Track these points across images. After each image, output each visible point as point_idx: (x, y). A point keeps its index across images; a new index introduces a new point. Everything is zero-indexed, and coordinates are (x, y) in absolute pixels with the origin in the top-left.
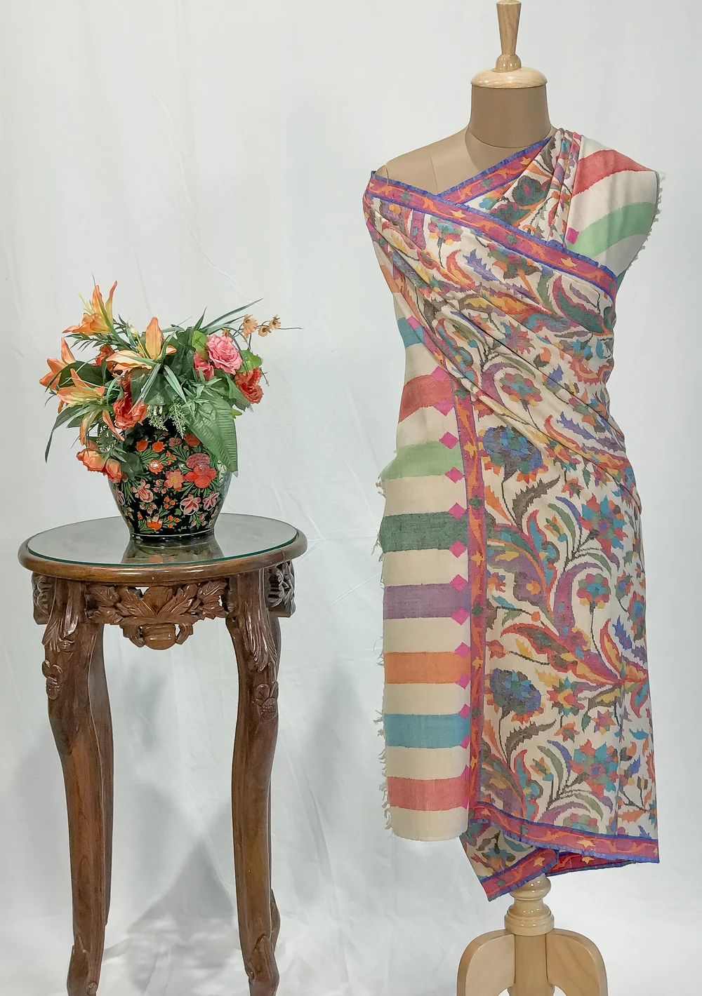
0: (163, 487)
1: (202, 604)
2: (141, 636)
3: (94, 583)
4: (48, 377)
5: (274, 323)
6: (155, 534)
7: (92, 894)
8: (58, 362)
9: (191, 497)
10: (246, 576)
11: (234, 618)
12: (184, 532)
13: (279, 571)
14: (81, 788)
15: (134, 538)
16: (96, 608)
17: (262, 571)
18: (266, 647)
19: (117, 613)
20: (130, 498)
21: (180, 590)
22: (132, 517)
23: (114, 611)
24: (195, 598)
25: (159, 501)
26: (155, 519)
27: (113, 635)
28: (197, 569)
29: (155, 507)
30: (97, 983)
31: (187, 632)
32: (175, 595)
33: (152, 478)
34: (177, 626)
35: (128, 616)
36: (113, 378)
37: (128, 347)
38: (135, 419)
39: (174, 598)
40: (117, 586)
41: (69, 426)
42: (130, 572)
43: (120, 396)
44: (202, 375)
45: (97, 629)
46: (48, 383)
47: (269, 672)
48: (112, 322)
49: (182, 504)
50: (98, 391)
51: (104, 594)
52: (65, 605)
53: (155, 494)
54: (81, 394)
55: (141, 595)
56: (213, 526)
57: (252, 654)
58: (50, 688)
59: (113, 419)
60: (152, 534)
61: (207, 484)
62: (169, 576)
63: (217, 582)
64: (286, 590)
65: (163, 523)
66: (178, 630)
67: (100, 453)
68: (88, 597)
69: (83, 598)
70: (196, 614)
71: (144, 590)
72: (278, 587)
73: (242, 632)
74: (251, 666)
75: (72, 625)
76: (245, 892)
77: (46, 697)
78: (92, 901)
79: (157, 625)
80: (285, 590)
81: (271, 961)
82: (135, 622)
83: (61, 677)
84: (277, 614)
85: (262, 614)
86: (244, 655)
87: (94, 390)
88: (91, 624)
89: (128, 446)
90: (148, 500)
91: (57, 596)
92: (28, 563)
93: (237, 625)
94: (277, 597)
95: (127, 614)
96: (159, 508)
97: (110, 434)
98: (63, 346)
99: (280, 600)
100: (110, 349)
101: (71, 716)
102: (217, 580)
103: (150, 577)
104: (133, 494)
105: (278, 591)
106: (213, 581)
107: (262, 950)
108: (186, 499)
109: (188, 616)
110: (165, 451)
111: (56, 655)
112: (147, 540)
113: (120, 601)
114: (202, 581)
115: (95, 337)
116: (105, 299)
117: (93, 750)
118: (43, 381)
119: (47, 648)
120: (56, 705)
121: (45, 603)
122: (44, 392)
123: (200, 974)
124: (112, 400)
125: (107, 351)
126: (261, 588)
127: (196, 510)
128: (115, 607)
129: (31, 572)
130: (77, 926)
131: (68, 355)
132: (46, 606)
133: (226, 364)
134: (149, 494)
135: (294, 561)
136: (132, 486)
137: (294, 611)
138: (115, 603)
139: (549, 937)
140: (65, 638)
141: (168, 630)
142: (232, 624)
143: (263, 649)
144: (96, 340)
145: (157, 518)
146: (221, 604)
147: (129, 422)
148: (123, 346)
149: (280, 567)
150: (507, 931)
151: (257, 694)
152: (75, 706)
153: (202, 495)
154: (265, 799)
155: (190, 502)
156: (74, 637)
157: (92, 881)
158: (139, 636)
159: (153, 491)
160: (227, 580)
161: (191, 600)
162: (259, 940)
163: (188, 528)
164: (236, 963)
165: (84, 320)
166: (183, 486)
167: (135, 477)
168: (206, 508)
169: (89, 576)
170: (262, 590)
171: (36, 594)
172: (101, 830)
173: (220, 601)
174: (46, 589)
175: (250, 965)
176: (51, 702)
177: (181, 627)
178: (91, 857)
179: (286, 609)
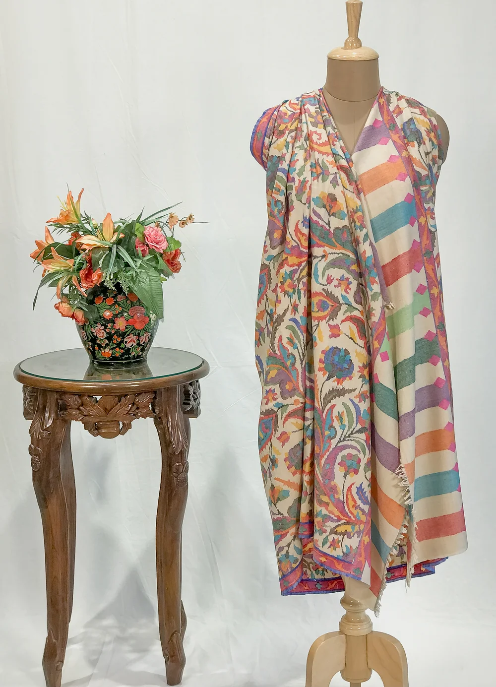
0: (113, 328)
1: (138, 408)
2: (96, 429)
3: (65, 393)
4: (36, 253)
5: (190, 219)
6: (106, 360)
7: (61, 602)
8: (43, 242)
9: (131, 336)
10: (168, 390)
11: (160, 418)
12: (126, 359)
13: (190, 386)
14: (54, 530)
15: (92, 363)
16: (66, 409)
17: (179, 386)
18: (181, 438)
19: (80, 413)
20: (90, 336)
21: (123, 399)
22: (91, 349)
23: (78, 412)
24: (133, 404)
25: (110, 338)
26: (107, 350)
27: (77, 429)
28: (135, 384)
29: (107, 342)
30: (62, 662)
31: (127, 427)
32: (120, 401)
33: (105, 322)
34: (121, 423)
35: (87, 416)
36: (80, 254)
37: (90, 233)
38: (94, 282)
39: (119, 404)
40: (80, 395)
41: (50, 286)
42: (90, 386)
43: (84, 266)
44: (140, 253)
45: (67, 424)
46: (36, 257)
47: (182, 455)
48: (79, 216)
49: (125, 340)
50: (70, 262)
51: (72, 401)
52: (45, 407)
53: (107, 333)
54: (58, 264)
55: (97, 402)
56: (146, 355)
57: (171, 442)
58: (34, 463)
59: (79, 282)
60: (104, 360)
61: (143, 327)
62: (116, 389)
63: (147, 394)
65: (112, 353)
66: (121, 426)
67: (70, 305)
68: (60, 402)
69: (57, 403)
70: (134, 415)
71: (98, 398)
72: (189, 397)
73: (164, 428)
74: (170, 451)
75: (50, 421)
76: (164, 602)
77: (31, 468)
78: (60, 606)
79: (107, 421)
80: (194, 400)
81: (181, 649)
82: (92, 420)
83: (41, 457)
84: (188, 416)
85: (178, 416)
86: (166, 443)
87: (67, 262)
88: (62, 420)
89: (89, 301)
90: (102, 337)
91: (40, 400)
92: (20, 378)
93: (161, 423)
94: (189, 404)
95: (86, 414)
96: (110, 342)
97: (77, 292)
98: (46, 232)
99: (191, 406)
100: (78, 234)
101: (48, 482)
102: (149, 392)
103: (103, 389)
104: (92, 333)
105: (190, 400)
106: (145, 393)
107: (175, 642)
108: (128, 337)
109: (128, 416)
110: (114, 304)
111: (38, 440)
112: (101, 364)
113: (82, 405)
114: (138, 393)
115: (68, 226)
116: (75, 200)
117: (62, 505)
118: (32, 255)
119: (32, 437)
120: (38, 474)
121: (31, 405)
122: (32, 263)
123: (132, 656)
124: (79, 269)
125: (76, 235)
127: (135, 344)
128: (79, 409)
129: (22, 385)
130: (49, 624)
131: (50, 238)
132: (32, 408)
133: (157, 246)
134: (103, 333)
135: (200, 380)
136: (91, 327)
137: (200, 414)
138: (79, 406)
139: (368, 636)
140: (45, 430)
141: (115, 425)
142: (158, 422)
143: (179, 439)
144: (68, 228)
145: (109, 350)
146: (151, 409)
147: (91, 284)
148: (87, 232)
149: (191, 384)
150: (341, 632)
151: (174, 470)
152: (51, 475)
153: (139, 334)
154: (178, 540)
155: (130, 339)
156: (50, 428)
157: (60, 593)
159: (105, 331)
160: (155, 392)
161: (130, 405)
162: (172, 635)
163: (129, 357)
164: (157, 649)
165: (61, 214)
166: (126, 328)
167: (94, 322)
168: (141, 343)
169: (62, 387)
170: (178, 399)
171: (25, 399)
172: (67, 560)
173: (150, 406)
174: (32, 396)
175: (166, 651)
176: (34, 473)
177: (123, 424)
178: (60, 577)
179: (194, 412)
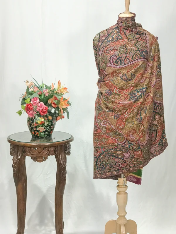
1: (50, 152)
3: (25, 147)
10: (60, 146)
11: (57, 155)
13: (67, 145)
16: (25, 152)
17: (64, 145)
21: (45, 149)
23: (29, 153)
24: (48, 151)
31: (46, 158)
32: (44, 150)
40: (30, 148)
42: (33, 144)
47: (64, 168)
51: (28, 149)
52: (18, 151)
55: (36, 150)
57: (61, 164)
58: (14, 171)
62: (43, 145)
63: (53, 147)
64: (69, 149)
66: (44, 158)
68: (23, 150)
70: (48, 154)
71: (36, 148)
73: (59, 159)
74: (61, 167)
75: (20, 156)
77: (13, 172)
78: (22, 219)
82: (34, 156)
83: (16, 168)
84: (66, 155)
85: (63, 155)
86: (59, 164)
88: (24, 156)
91: (16, 150)
92: (9, 141)
93: (58, 157)
94: (67, 151)
95: (32, 154)
101: (19, 177)
103: (38, 146)
105: (67, 149)
107: (61, 232)
109: (46, 155)
111: (16, 163)
113: (31, 151)
117: (23, 185)
119: (13, 161)
120: (15, 175)
126: (63, 149)
129: (10, 144)
130: (18, 225)
132: (13, 151)
137: (70, 154)
140: (18, 159)
141: (42, 158)
142: (56, 157)
143: (63, 163)
151: (62, 173)
156: (20, 159)
158: (35, 159)
162: (60, 230)
169: (24, 145)
171: (11, 149)
173: (54, 151)
174: (14, 147)
176: (14, 174)
178: (22, 209)
